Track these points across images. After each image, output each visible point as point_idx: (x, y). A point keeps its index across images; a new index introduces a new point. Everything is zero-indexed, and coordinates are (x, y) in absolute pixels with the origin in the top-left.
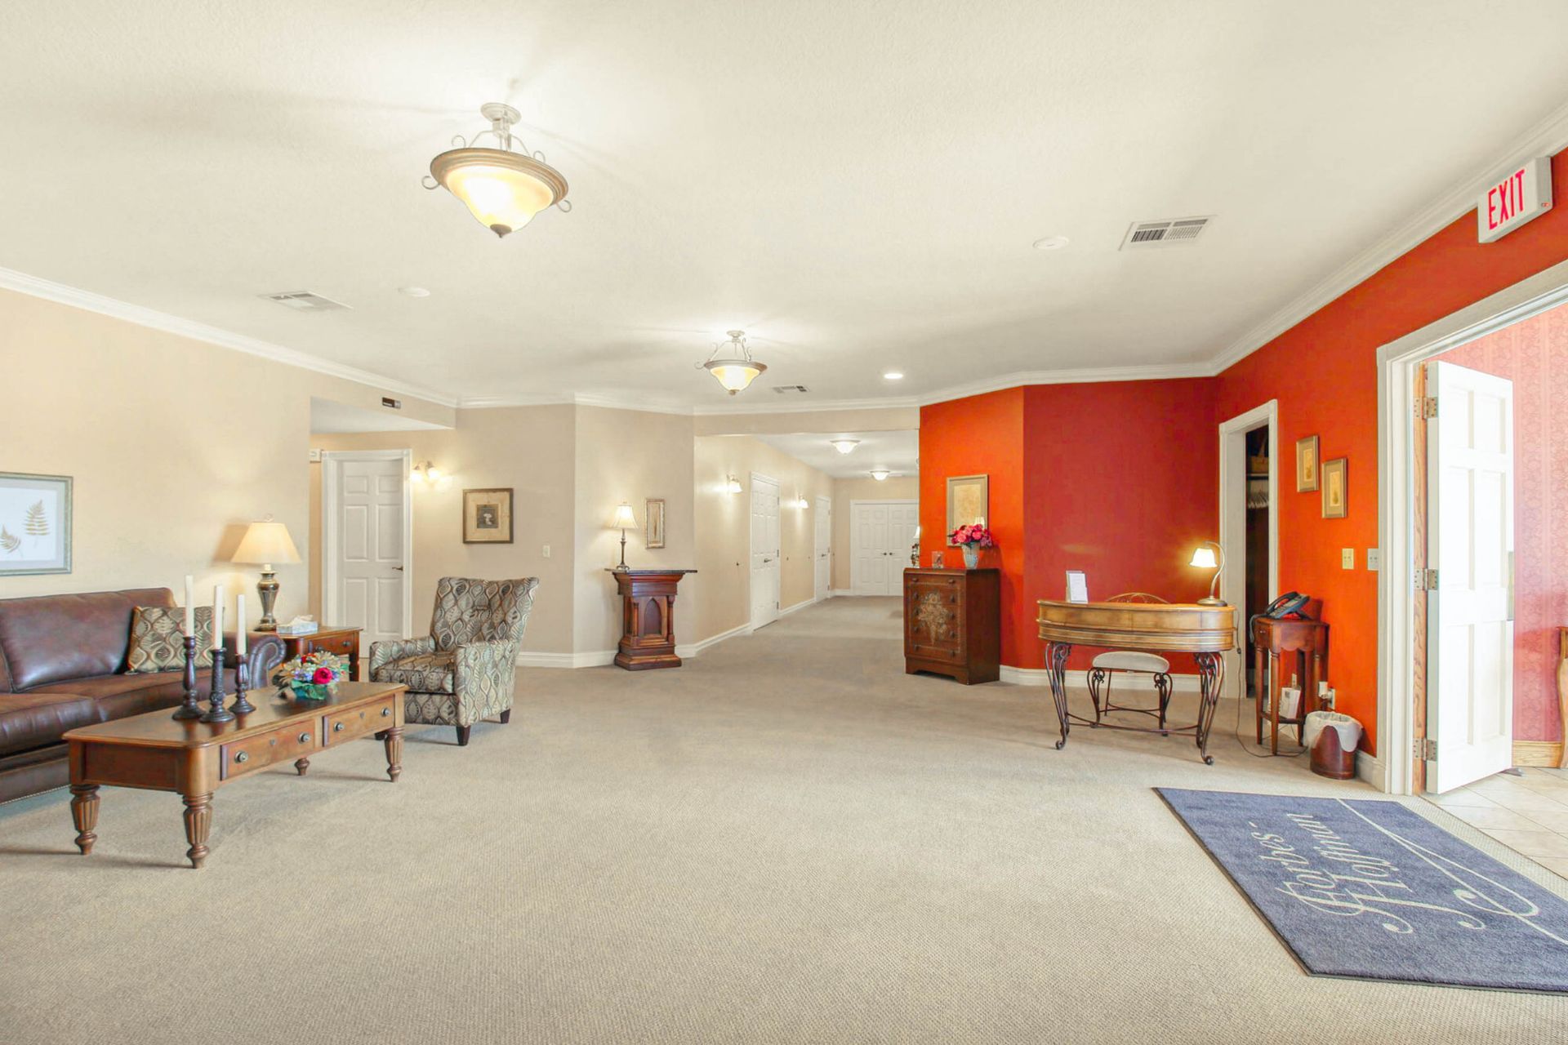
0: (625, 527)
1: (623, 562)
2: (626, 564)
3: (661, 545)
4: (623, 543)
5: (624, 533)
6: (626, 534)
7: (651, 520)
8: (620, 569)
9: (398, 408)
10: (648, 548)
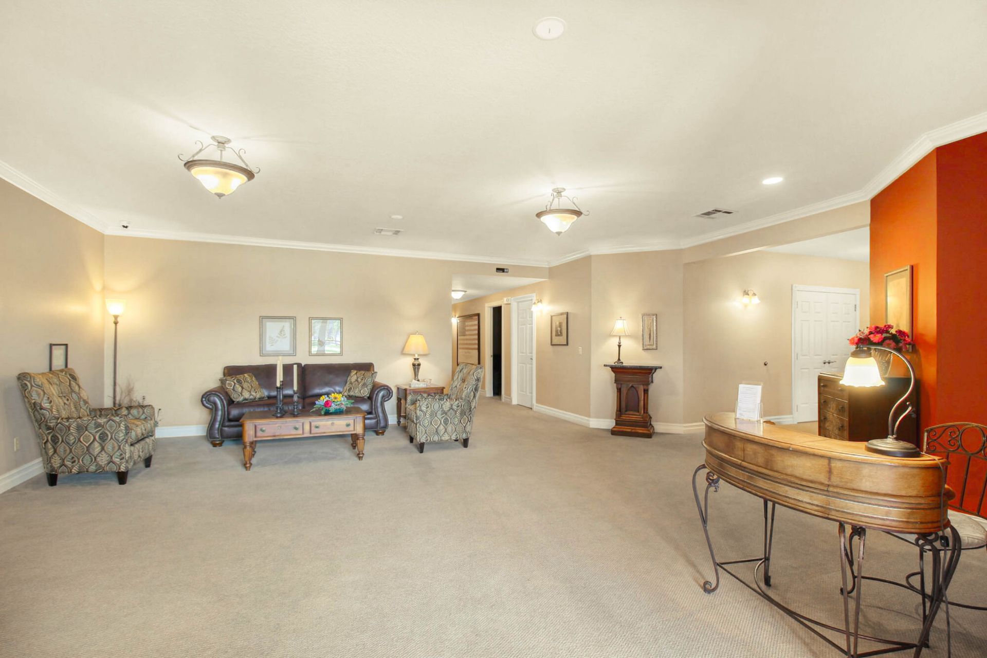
0: (621, 335)
1: (619, 359)
2: (622, 360)
3: (654, 347)
4: (619, 346)
5: (620, 339)
6: (621, 339)
7: (646, 330)
8: (616, 363)
9: (507, 272)
10: (643, 349)
